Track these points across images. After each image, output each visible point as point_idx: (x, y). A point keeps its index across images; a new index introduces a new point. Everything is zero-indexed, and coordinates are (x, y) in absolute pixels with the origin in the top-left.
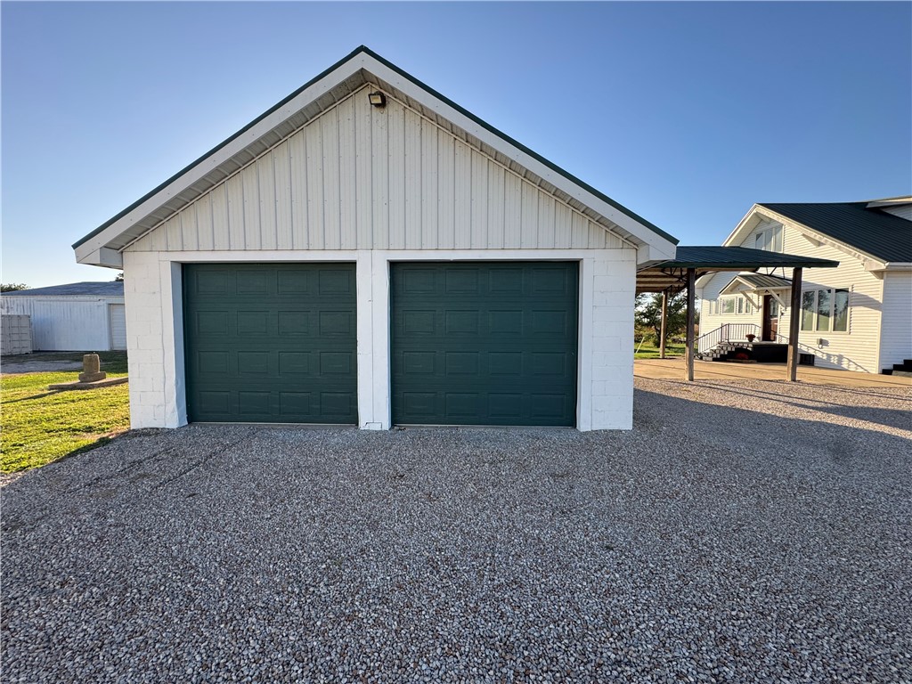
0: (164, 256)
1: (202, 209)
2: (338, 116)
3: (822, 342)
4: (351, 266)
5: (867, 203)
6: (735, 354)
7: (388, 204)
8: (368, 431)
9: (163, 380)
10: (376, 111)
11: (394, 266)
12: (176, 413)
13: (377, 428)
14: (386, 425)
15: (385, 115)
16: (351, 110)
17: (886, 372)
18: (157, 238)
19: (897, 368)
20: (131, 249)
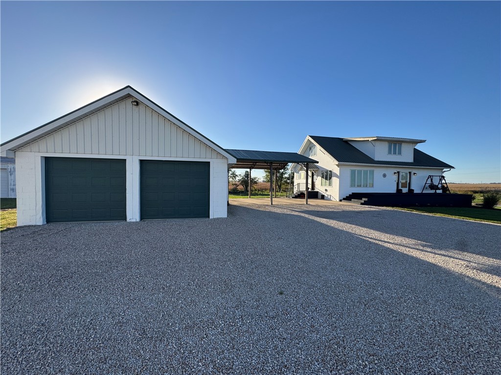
0: (37, 154)
1: (57, 137)
2: (119, 106)
3: (326, 190)
4: (124, 161)
5: (343, 139)
6: (301, 195)
7: (139, 139)
8: (131, 222)
9: (35, 205)
10: (134, 107)
11: (142, 162)
12: (42, 219)
13: (134, 220)
14: (138, 219)
15: (138, 108)
16: (124, 105)
17: (341, 201)
18: (35, 147)
19: (344, 199)
20: (20, 150)
